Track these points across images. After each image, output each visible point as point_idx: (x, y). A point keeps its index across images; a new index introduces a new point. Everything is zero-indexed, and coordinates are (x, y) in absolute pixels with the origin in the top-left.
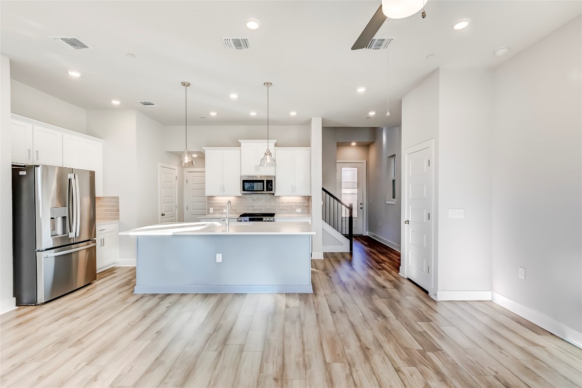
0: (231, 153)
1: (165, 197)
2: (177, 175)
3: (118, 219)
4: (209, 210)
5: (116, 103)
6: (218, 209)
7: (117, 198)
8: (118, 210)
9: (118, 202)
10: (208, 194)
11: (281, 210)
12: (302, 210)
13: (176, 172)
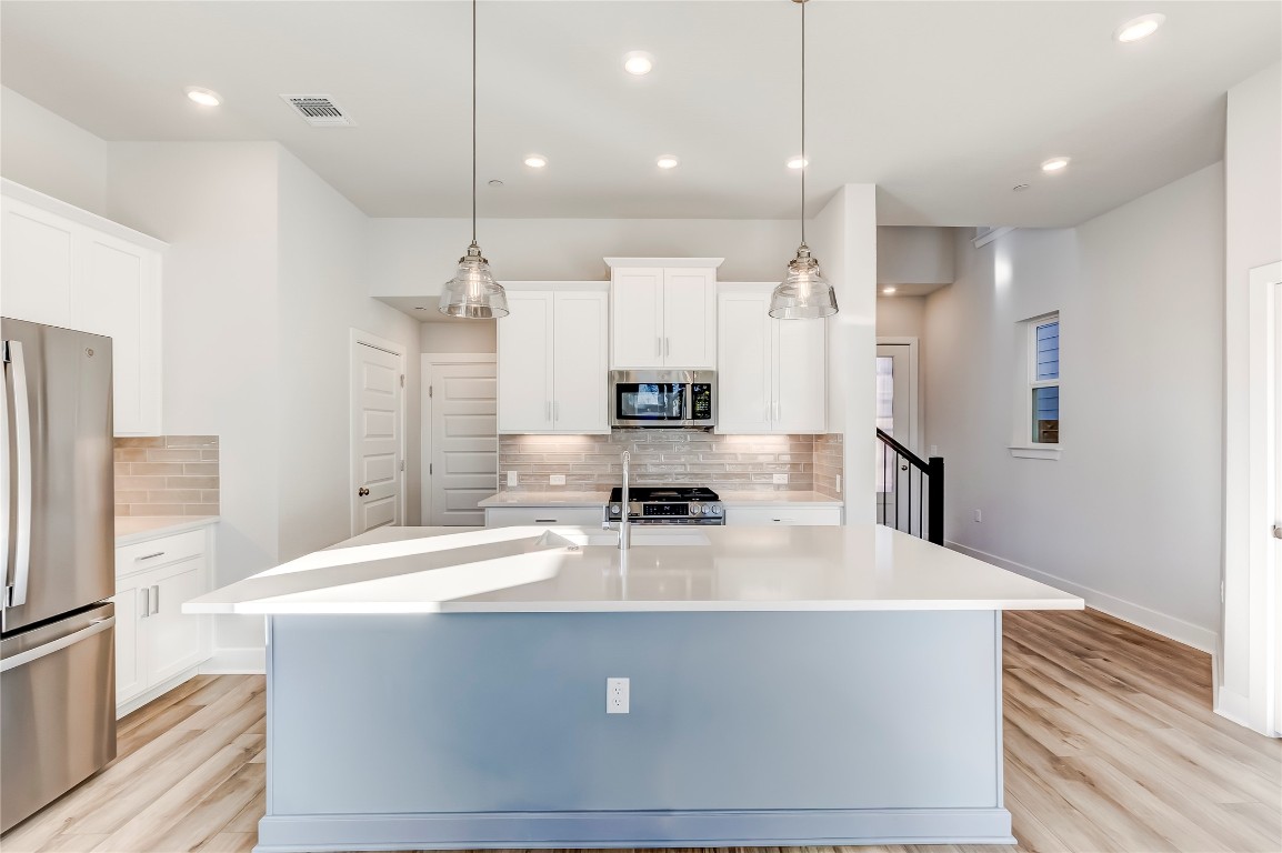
0: (583, 299)
1: (368, 436)
2: (403, 371)
3: (215, 511)
4: (504, 477)
5: (204, 100)
6: (537, 474)
7: (213, 440)
8: (214, 482)
9: (215, 454)
10: (504, 426)
11: (727, 476)
12: (791, 477)
13: (401, 365)
